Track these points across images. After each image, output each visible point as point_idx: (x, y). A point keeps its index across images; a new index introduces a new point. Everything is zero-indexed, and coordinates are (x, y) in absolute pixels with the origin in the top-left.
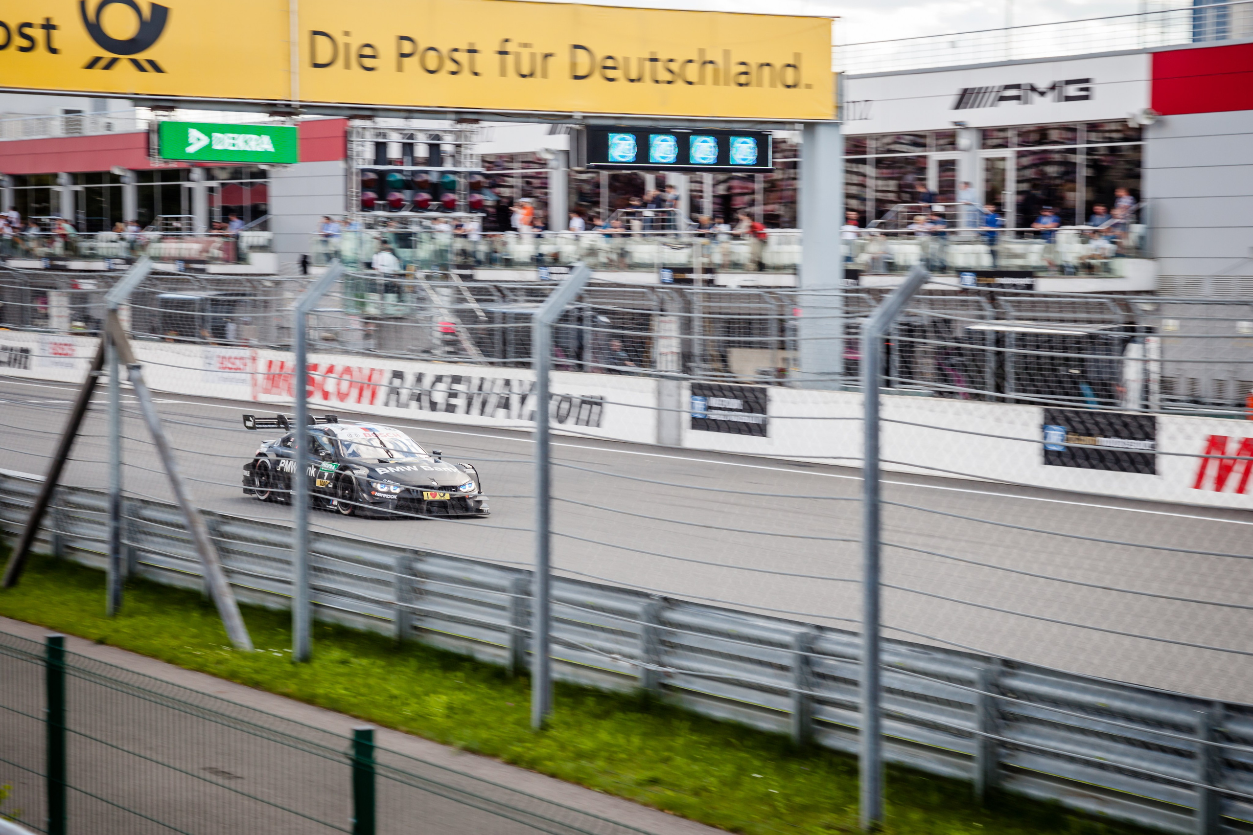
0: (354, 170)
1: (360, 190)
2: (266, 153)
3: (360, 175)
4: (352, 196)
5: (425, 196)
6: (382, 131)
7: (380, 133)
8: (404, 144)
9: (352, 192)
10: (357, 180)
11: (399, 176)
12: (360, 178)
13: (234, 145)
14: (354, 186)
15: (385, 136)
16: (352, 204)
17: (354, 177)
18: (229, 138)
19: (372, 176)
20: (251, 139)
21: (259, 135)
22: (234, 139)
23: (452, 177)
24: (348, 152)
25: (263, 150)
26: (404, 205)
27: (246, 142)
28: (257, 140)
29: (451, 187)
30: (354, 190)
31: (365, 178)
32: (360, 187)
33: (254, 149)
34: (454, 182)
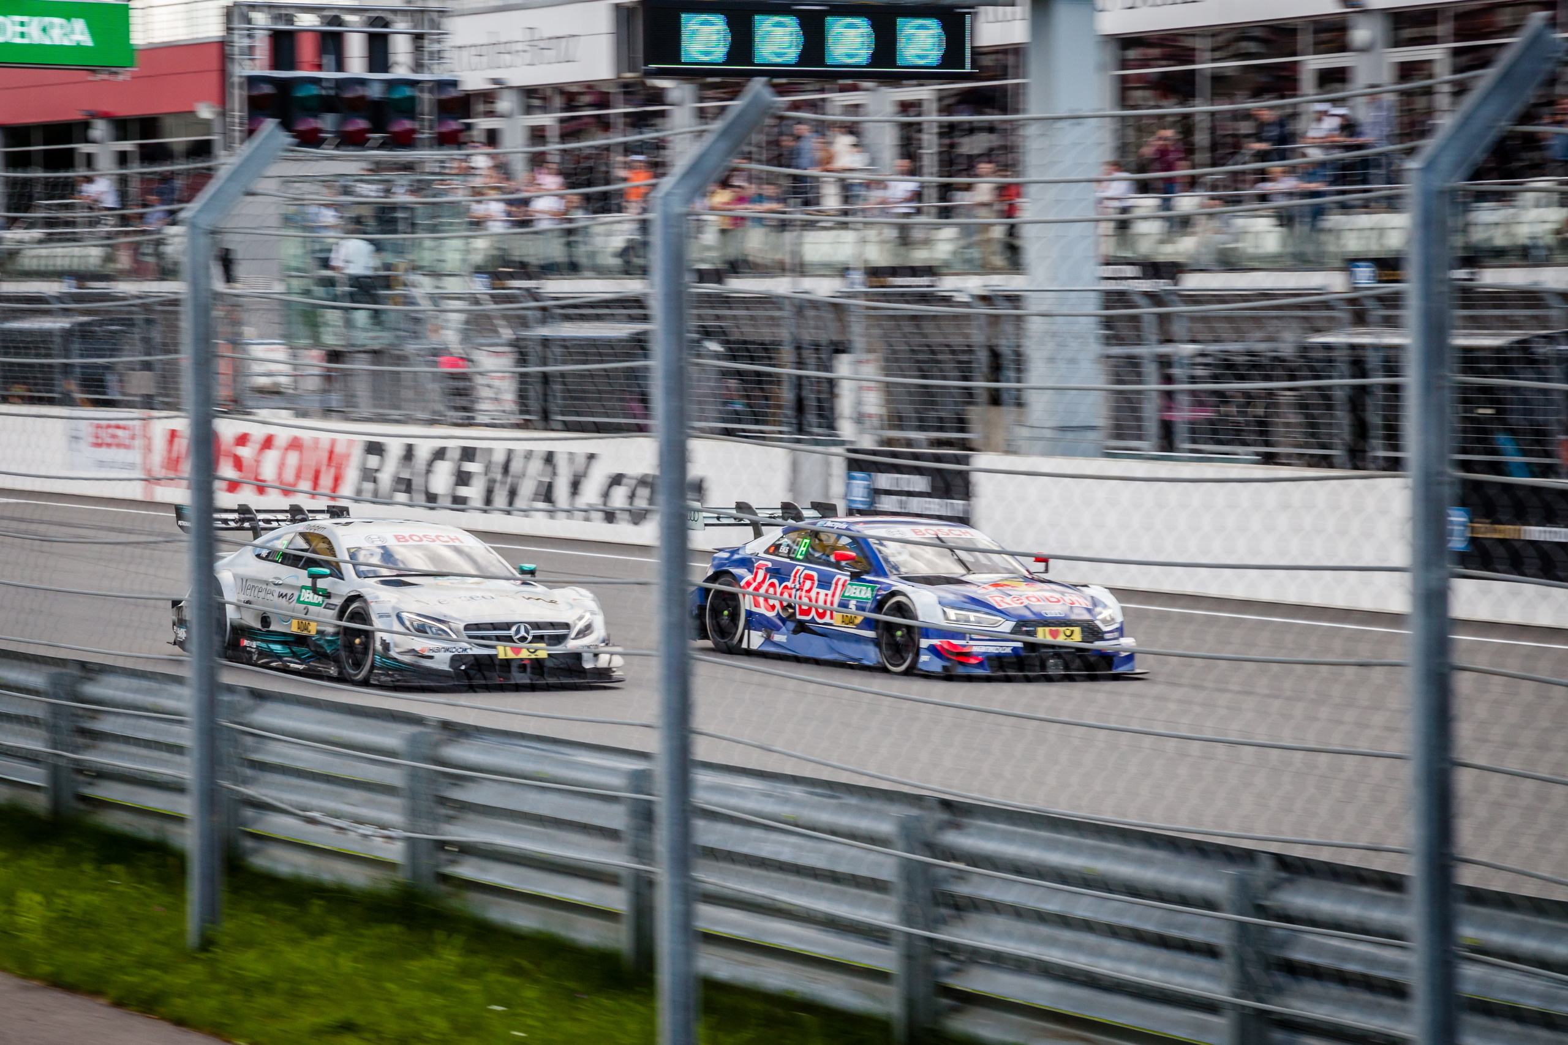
0: (236, 80)
1: (245, 114)
2: (79, 48)
3: (246, 86)
4: (233, 124)
5: (361, 124)
6: (283, 12)
7: (280, 15)
8: (324, 34)
9: (233, 117)
10: (241, 96)
11: (314, 90)
12: (245, 93)
13: (23, 35)
14: (237, 106)
15: (290, 20)
16: (234, 138)
17: (236, 92)
18: (14, 23)
19: (267, 89)
20: (52, 25)
21: (68, 18)
22: (22, 24)
23: (408, 92)
24: (227, 48)
25: (74, 44)
26: (324, 140)
27: (44, 30)
28: (62, 27)
29: (408, 108)
30: (237, 113)
31: (255, 93)
32: (246, 108)
33: (57, 42)
34: (412, 99)
